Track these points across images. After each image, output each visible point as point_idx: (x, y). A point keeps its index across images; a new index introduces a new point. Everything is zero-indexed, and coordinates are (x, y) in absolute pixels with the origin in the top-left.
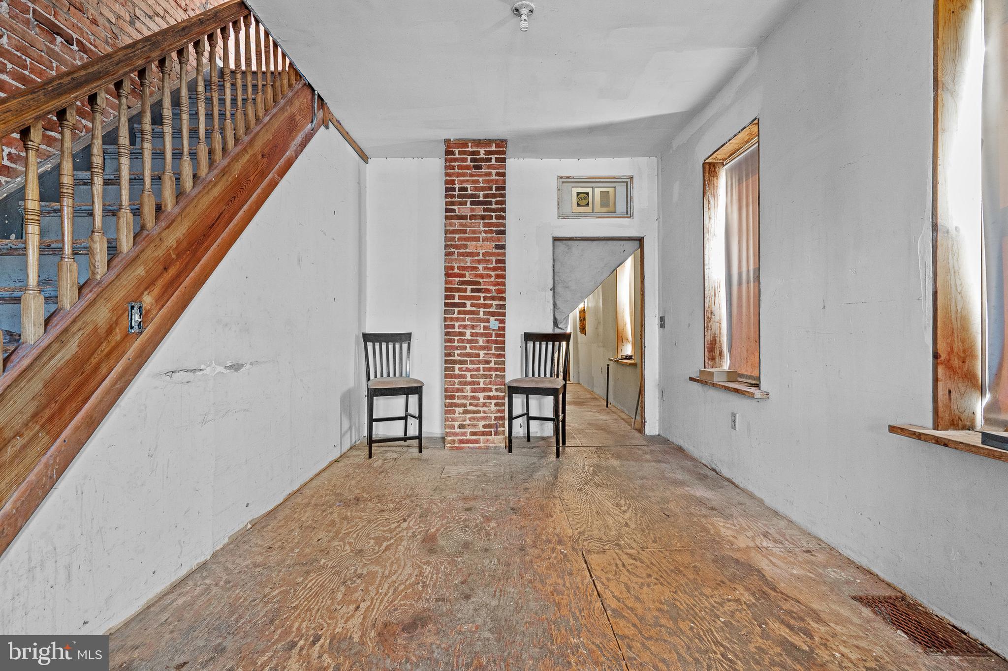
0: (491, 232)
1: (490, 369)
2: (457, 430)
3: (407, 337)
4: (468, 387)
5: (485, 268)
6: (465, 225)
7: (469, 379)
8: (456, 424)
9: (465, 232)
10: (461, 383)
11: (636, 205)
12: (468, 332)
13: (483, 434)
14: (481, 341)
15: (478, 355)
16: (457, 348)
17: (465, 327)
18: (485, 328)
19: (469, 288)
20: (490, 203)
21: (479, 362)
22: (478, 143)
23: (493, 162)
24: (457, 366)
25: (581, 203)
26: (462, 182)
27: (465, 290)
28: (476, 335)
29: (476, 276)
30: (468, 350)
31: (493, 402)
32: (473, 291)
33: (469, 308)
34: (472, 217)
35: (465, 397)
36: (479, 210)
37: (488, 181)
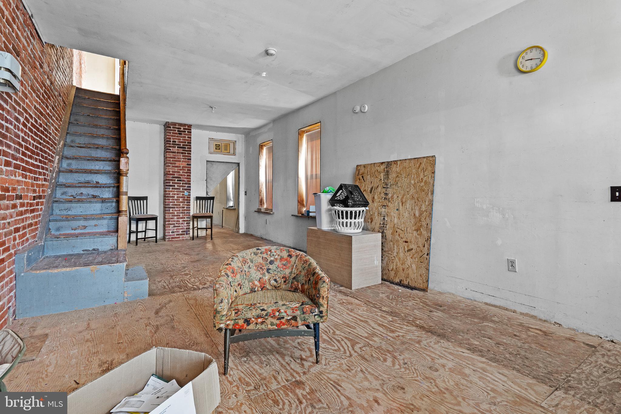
0: (186, 159)
1: (185, 210)
2: (171, 234)
3: (145, 198)
4: (176, 217)
5: (183, 172)
6: (175, 156)
7: (176, 214)
8: (171, 231)
9: (175, 158)
10: (172, 216)
11: (237, 151)
12: (176, 196)
13: (181, 234)
14: (181, 199)
15: (180, 205)
16: (171, 202)
17: (175, 194)
18: (183, 195)
19: (176, 179)
20: (185, 148)
21: (180, 208)
22: (181, 125)
23: (186, 133)
24: (171, 209)
25: (217, 148)
26: (174, 139)
27: (175, 180)
28: (179, 197)
29: (179, 175)
30: (176, 203)
31: (186, 222)
32: (178, 180)
33: (176, 187)
34: (178, 153)
35: (174, 221)
36: (181, 150)
37: (184, 140)
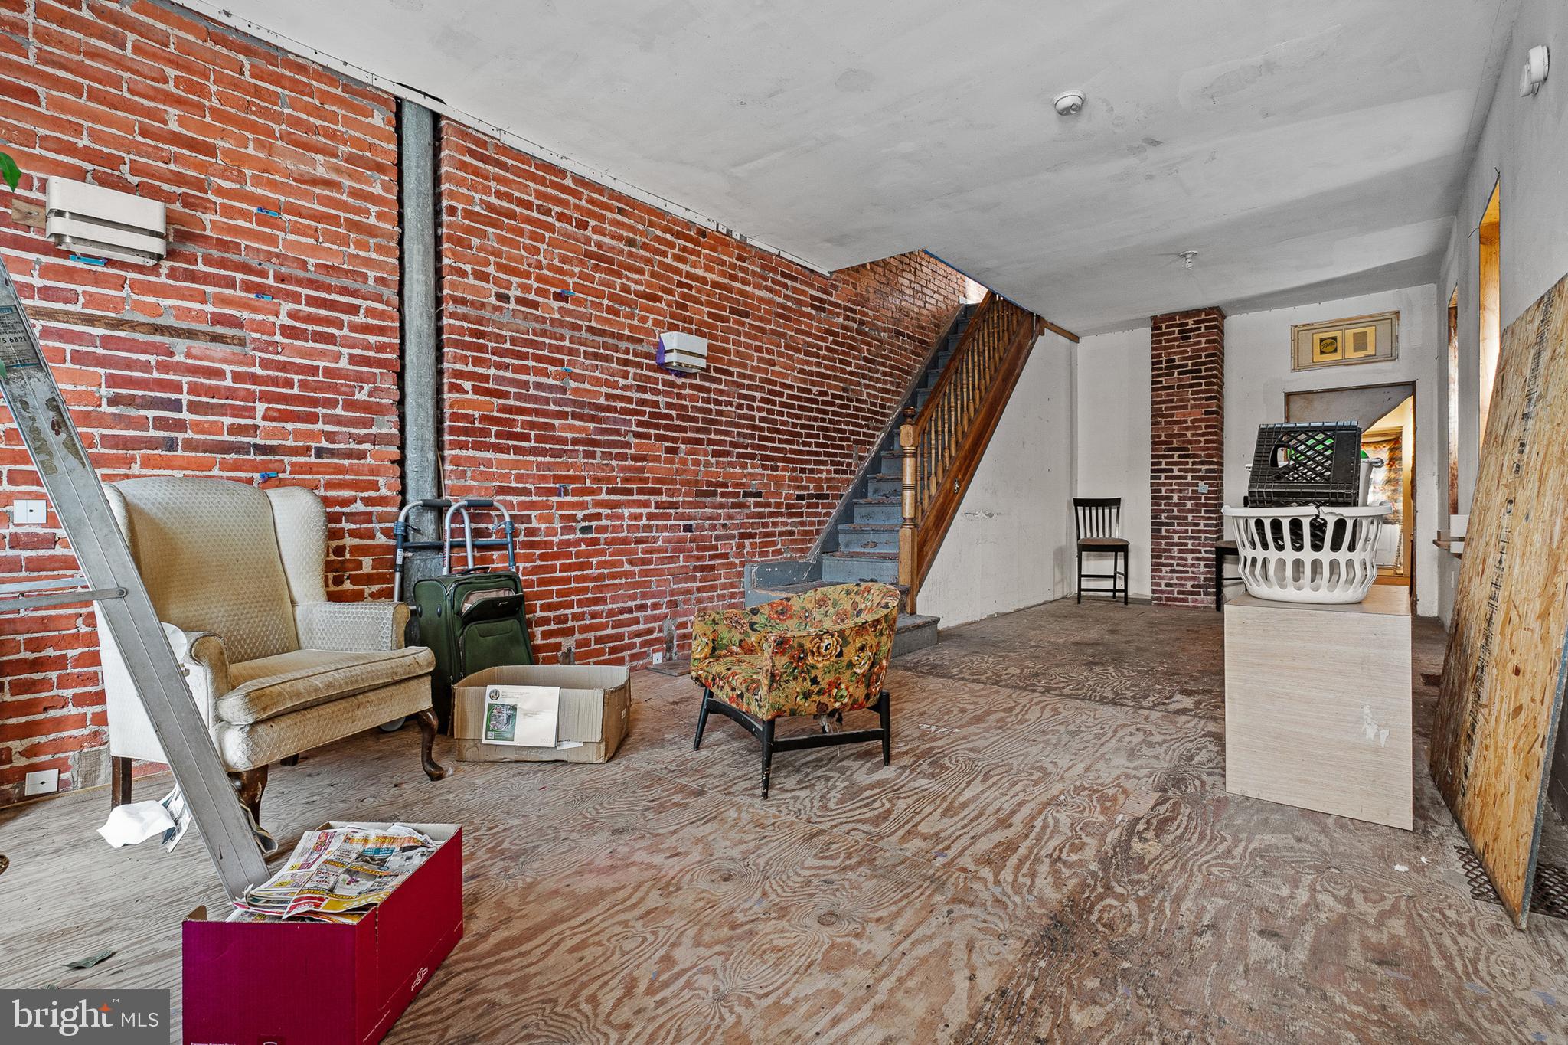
0: (1201, 399)
1: (1199, 531)
2: (1163, 588)
3: (1116, 502)
4: (1176, 548)
5: (1193, 435)
6: (1172, 395)
7: (1176, 540)
8: (1163, 582)
9: (1172, 401)
10: (1167, 544)
11: (1403, 344)
12: (1175, 496)
13: (1191, 593)
14: (1189, 504)
15: (1186, 518)
16: (1163, 511)
17: (1172, 491)
18: (1194, 492)
19: (1177, 454)
20: (1200, 371)
21: (1187, 525)
22: (1186, 314)
23: (1203, 330)
24: (1164, 529)
25: (1325, 349)
26: (1169, 354)
27: (1172, 457)
28: (1185, 498)
29: (1184, 442)
30: (1176, 513)
31: (1203, 563)
32: (1180, 456)
33: (1176, 473)
34: (1179, 387)
35: (1172, 558)
36: (1188, 379)
37: (1198, 350)
